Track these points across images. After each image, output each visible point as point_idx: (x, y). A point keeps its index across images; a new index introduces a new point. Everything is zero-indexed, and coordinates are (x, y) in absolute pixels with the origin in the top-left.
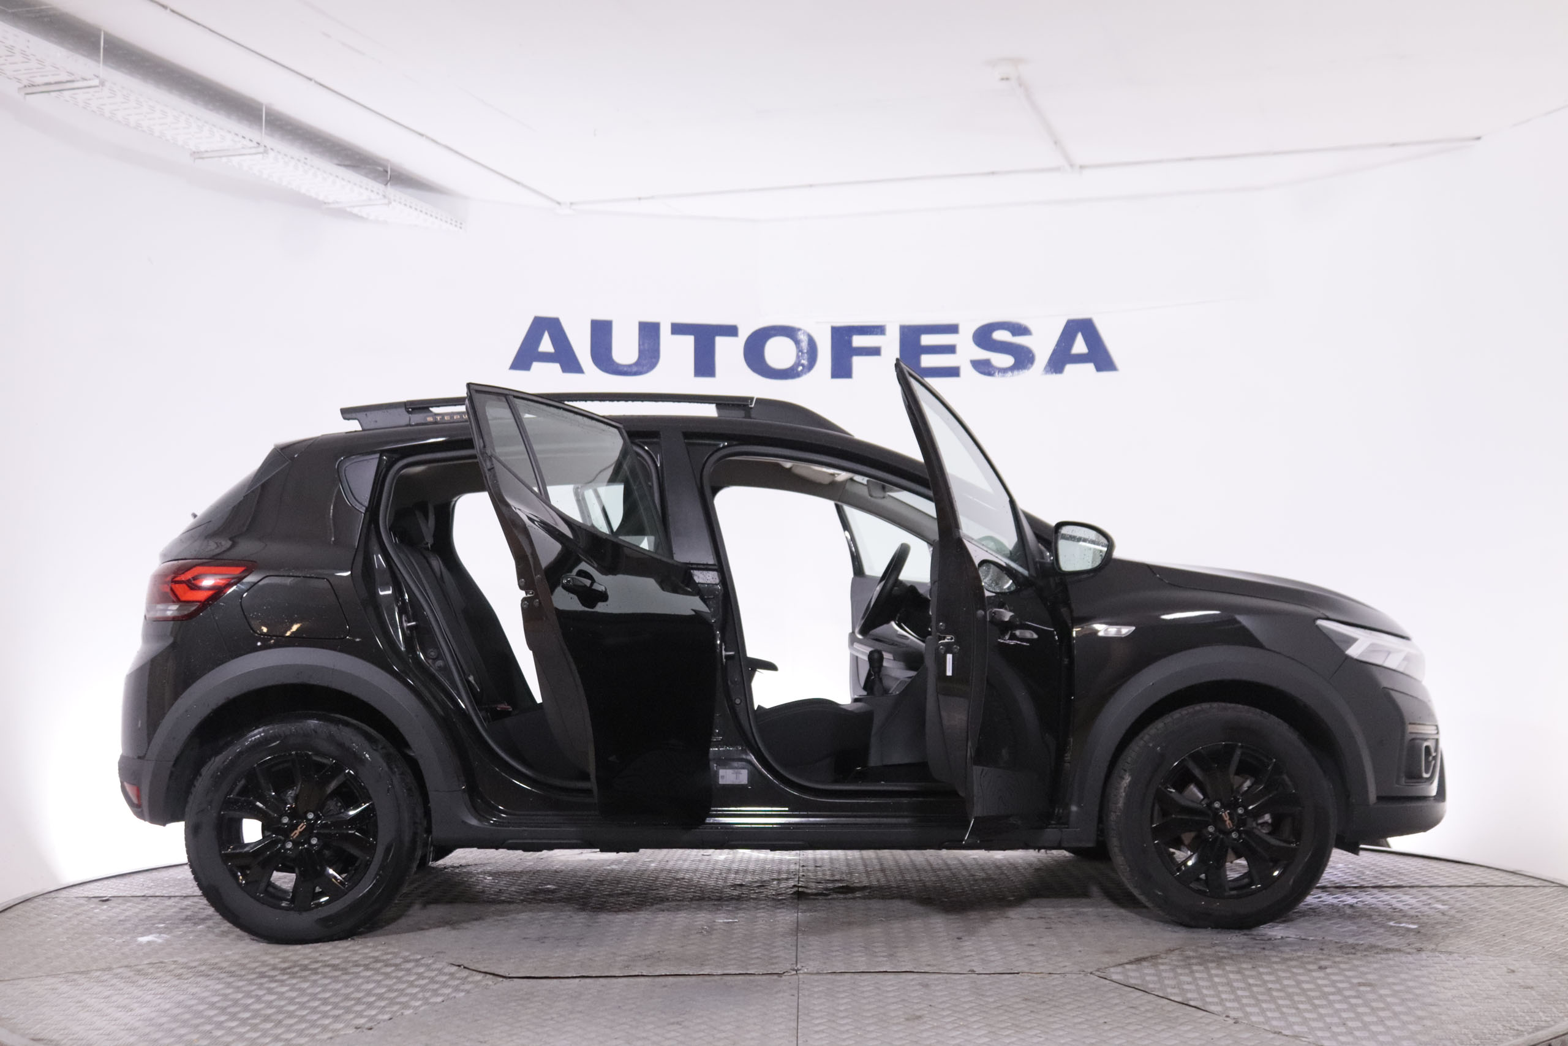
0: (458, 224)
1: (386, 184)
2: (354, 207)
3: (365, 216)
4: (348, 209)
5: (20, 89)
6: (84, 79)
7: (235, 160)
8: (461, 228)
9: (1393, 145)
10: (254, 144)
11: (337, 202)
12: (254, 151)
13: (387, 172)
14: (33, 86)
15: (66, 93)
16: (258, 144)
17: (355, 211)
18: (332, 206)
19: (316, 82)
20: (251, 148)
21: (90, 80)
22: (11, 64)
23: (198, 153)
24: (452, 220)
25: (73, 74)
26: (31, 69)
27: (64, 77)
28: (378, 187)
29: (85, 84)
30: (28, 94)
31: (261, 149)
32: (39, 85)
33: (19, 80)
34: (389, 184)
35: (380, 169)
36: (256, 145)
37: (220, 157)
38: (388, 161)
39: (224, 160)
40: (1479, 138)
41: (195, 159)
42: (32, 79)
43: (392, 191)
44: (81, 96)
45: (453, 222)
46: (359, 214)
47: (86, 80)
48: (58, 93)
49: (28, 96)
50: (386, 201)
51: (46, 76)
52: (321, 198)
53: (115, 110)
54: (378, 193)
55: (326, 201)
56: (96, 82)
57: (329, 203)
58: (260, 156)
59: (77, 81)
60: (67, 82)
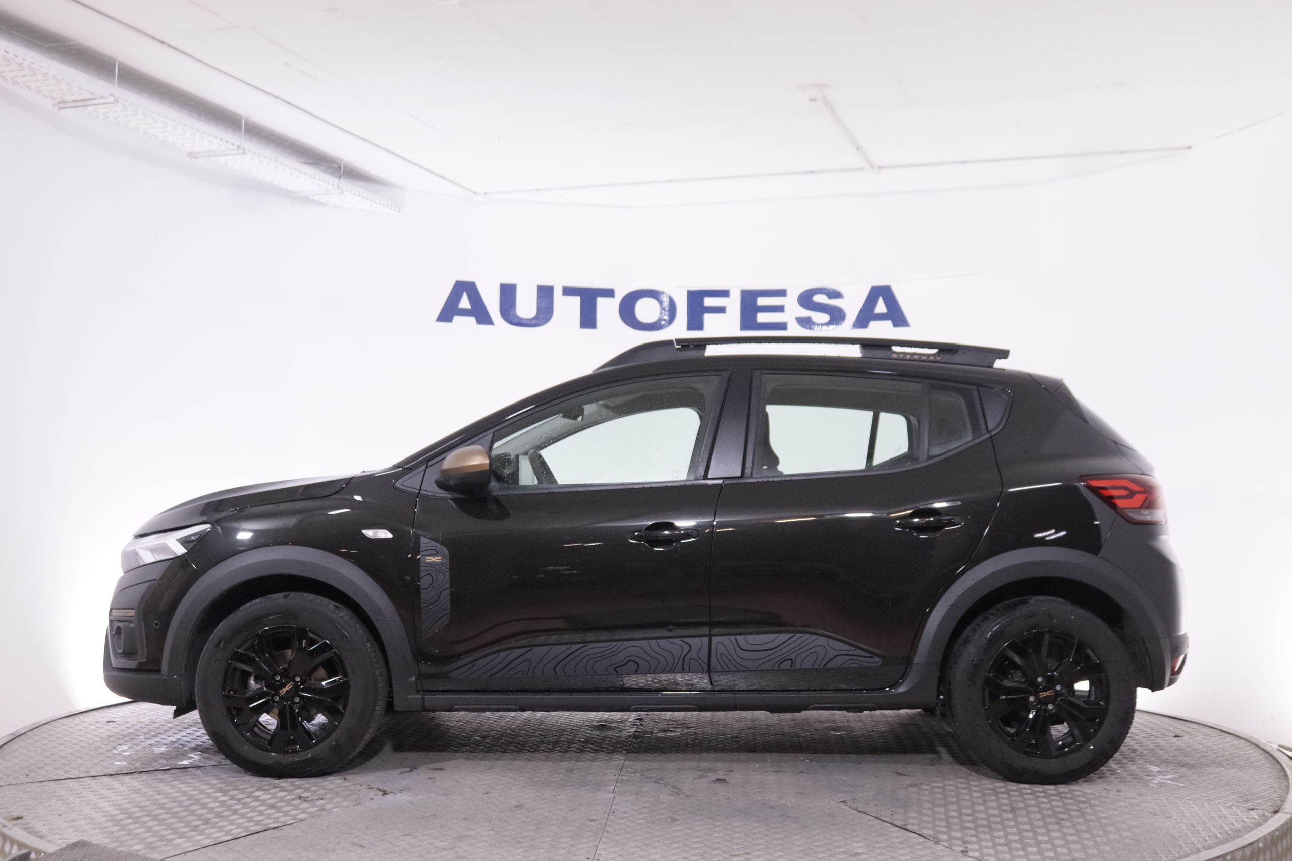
0: (397, 209)
1: (340, 178)
2: (315, 195)
3: (324, 202)
4: (311, 197)
5: (55, 105)
6: (103, 98)
7: (222, 159)
8: (399, 212)
10: (235, 147)
11: (302, 192)
12: (235, 152)
13: (341, 168)
14: (64, 102)
15: (89, 108)
16: (238, 147)
17: (317, 198)
18: (298, 194)
20: (232, 150)
21: (107, 98)
22: (47, 86)
23: (193, 153)
24: (392, 205)
25: (93, 93)
26: (62, 90)
27: (87, 96)
28: (333, 180)
29: (103, 101)
30: (61, 109)
31: (241, 151)
32: (68, 102)
33: (53, 98)
34: (342, 178)
35: (335, 166)
37: (210, 157)
38: (342, 160)
39: (213, 159)
40: (1189, 148)
41: (191, 158)
42: (63, 98)
43: (344, 183)
44: (100, 111)
45: (393, 207)
46: (320, 201)
48: (83, 108)
49: (62, 111)
50: (339, 191)
51: (74, 95)
52: (290, 188)
53: (128, 121)
54: (333, 185)
55: (293, 190)
56: (112, 100)
57: (296, 192)
58: (240, 156)
59: (97, 99)
60: (90, 100)
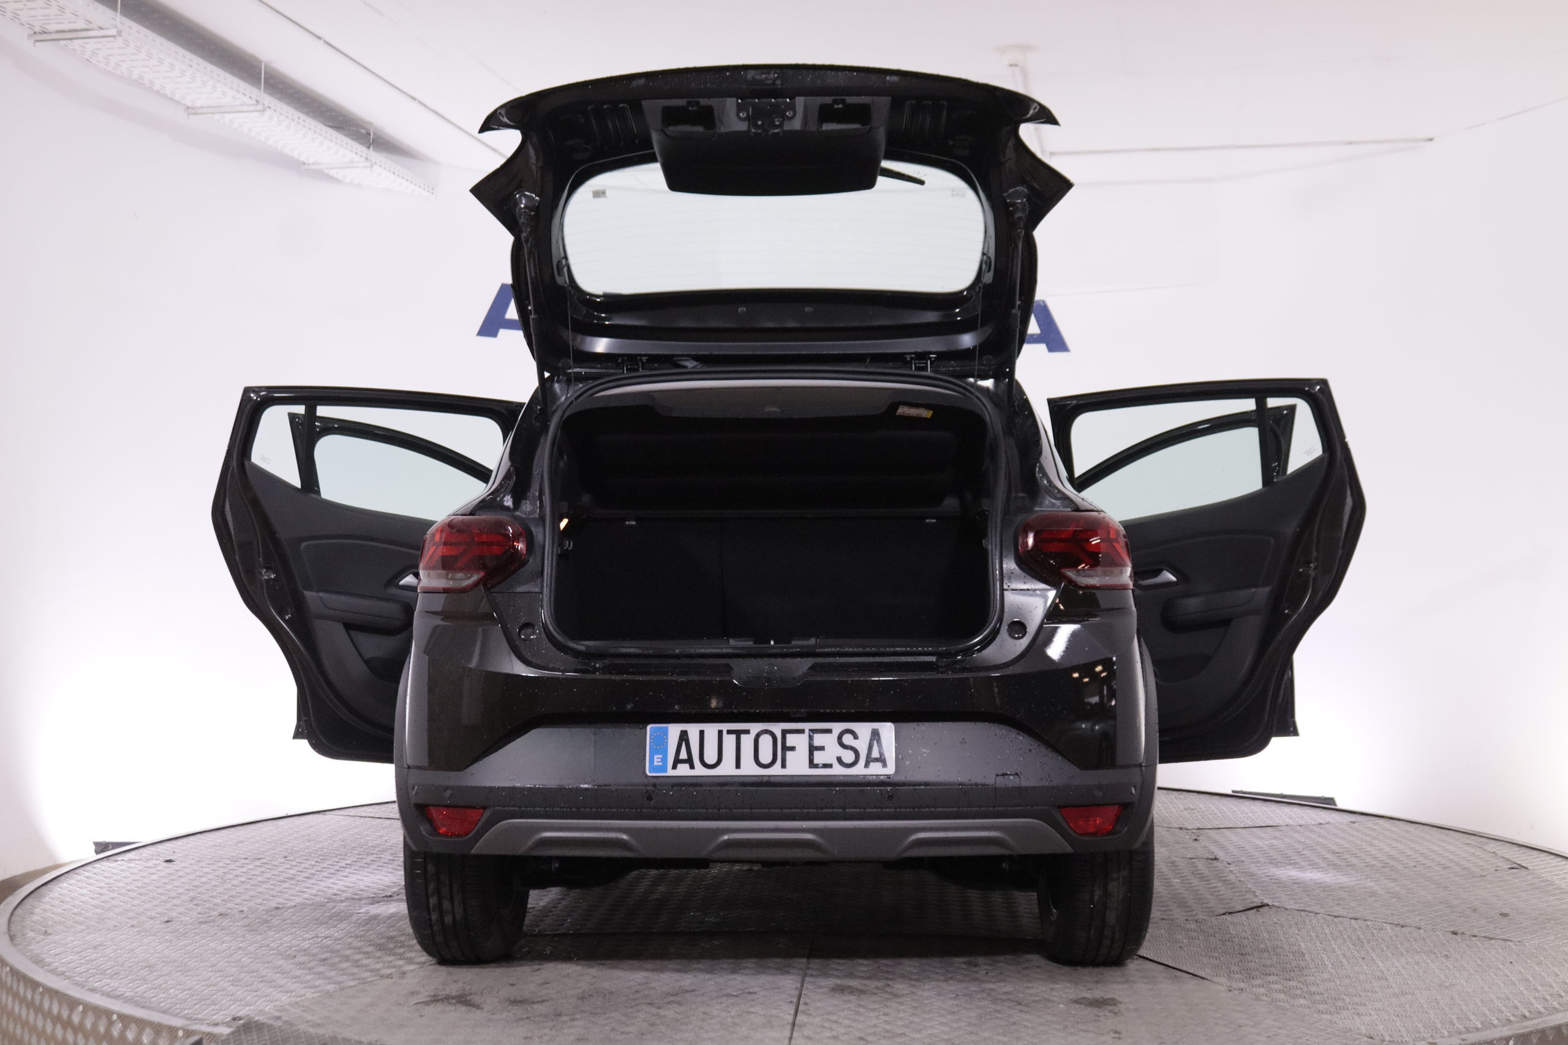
0: (430, 190)
1: (369, 147)
2: (332, 168)
3: (340, 178)
4: (326, 171)
5: (29, 35)
6: (101, 28)
7: (228, 116)
8: (432, 193)
9: (1350, 143)
10: (253, 102)
11: (317, 163)
12: (252, 108)
13: (369, 134)
14: (45, 32)
15: (76, 42)
16: (257, 101)
17: (333, 173)
18: (311, 167)
19: (326, 42)
20: (249, 105)
21: (106, 29)
22: (29, 9)
23: (192, 108)
24: (424, 185)
25: (90, 23)
26: (49, 16)
27: (81, 25)
28: (361, 149)
29: (102, 33)
30: (37, 41)
31: (260, 107)
32: (50, 33)
33: (31, 27)
34: (371, 147)
35: (363, 131)
36: (255, 102)
37: (213, 113)
38: (370, 124)
39: (217, 116)
40: (1431, 140)
41: (189, 114)
42: (46, 26)
43: (373, 155)
44: (91, 45)
45: (426, 188)
46: (335, 176)
47: (102, 29)
48: (69, 41)
49: (38, 44)
50: (368, 164)
51: (63, 23)
52: (302, 159)
53: (122, 61)
54: (361, 156)
55: (306, 162)
56: (113, 32)
57: (309, 164)
58: (257, 114)
59: (93, 30)
60: (83, 30)
